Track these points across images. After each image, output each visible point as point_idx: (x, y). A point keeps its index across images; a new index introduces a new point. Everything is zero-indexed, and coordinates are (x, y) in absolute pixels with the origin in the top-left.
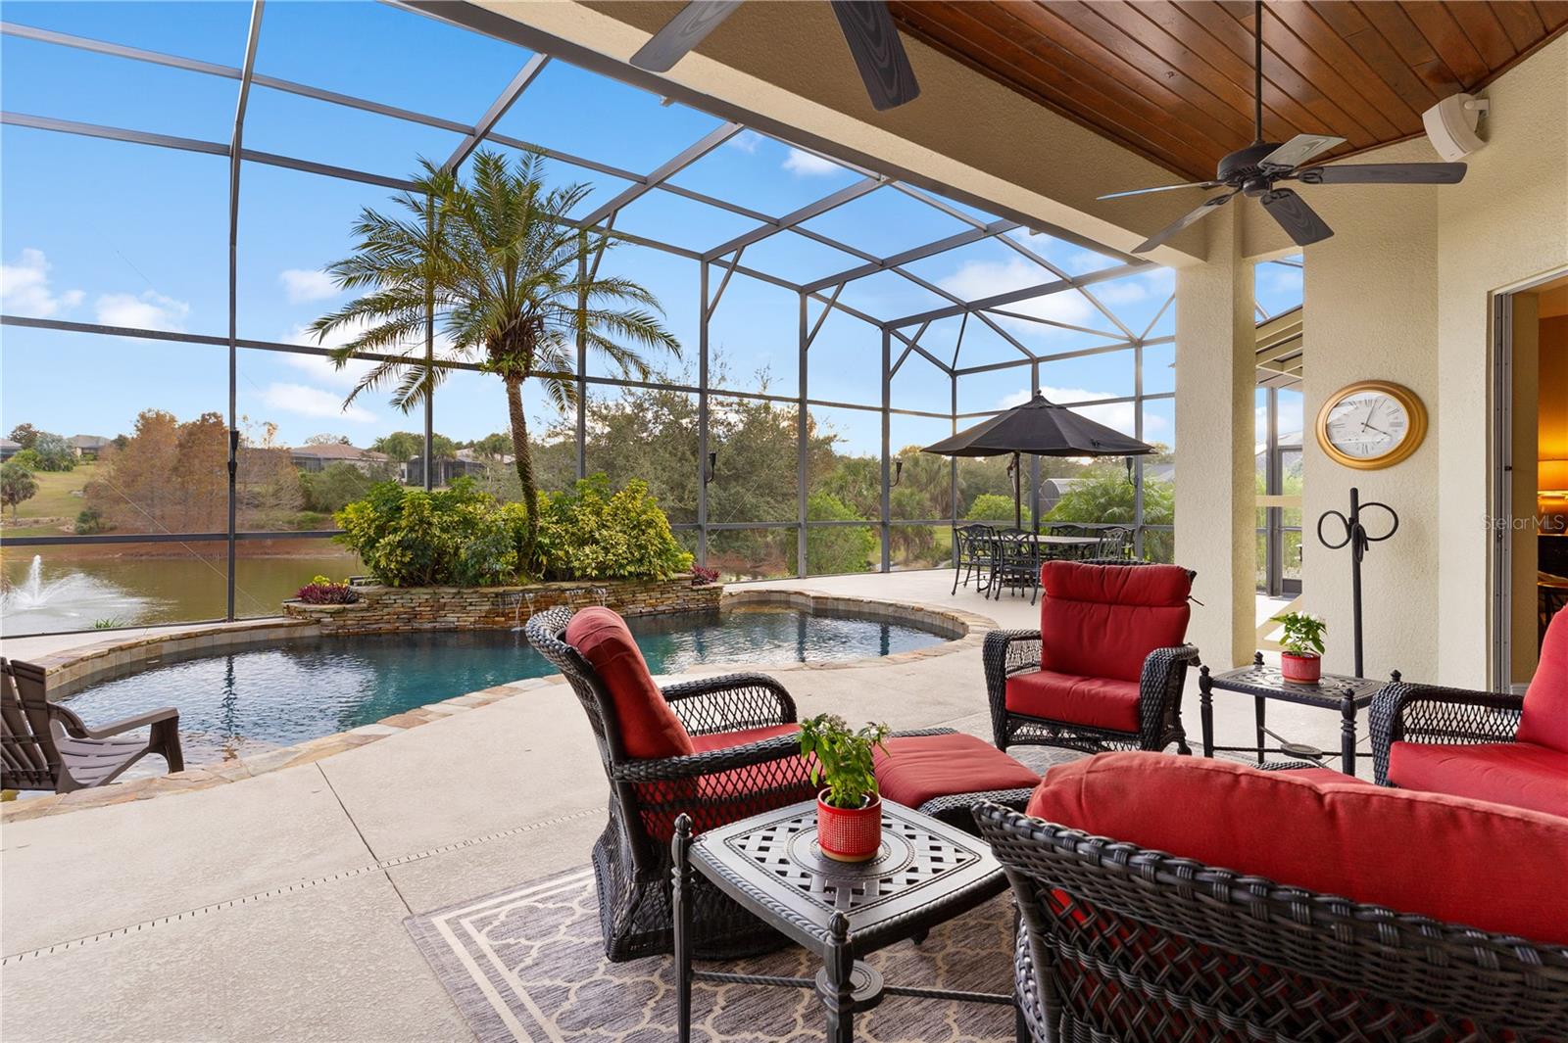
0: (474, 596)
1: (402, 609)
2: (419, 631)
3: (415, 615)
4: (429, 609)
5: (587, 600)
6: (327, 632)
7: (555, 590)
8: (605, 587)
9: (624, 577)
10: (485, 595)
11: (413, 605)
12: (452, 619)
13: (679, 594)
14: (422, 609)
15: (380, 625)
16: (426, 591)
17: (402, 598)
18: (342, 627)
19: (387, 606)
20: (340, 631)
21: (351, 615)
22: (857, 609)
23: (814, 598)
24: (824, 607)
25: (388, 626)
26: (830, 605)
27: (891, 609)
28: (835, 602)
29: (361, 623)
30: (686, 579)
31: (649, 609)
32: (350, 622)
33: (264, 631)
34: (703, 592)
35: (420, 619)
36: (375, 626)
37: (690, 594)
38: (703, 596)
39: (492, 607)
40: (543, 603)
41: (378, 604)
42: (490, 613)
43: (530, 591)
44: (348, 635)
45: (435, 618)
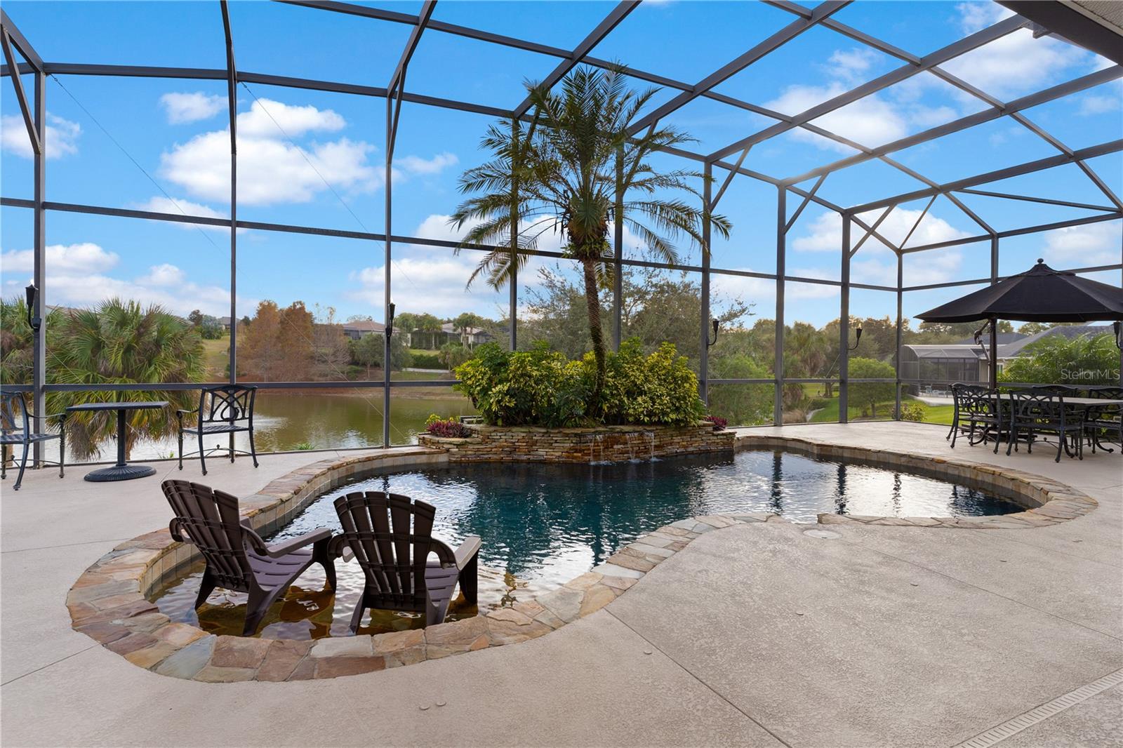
0: (558, 435)
1: (505, 444)
2: (518, 461)
3: (514, 449)
4: (525, 444)
5: (640, 442)
6: (454, 459)
7: (618, 432)
8: (654, 431)
9: (666, 422)
10: (567, 435)
11: (513, 441)
12: (542, 453)
13: (704, 438)
14: (520, 444)
15: (490, 456)
16: (523, 430)
17: (505, 435)
18: (464, 456)
19: (494, 441)
20: (463, 459)
21: (471, 447)
22: (864, 458)
23: (818, 445)
24: (828, 453)
25: (495, 457)
26: (834, 452)
27: (903, 459)
28: (840, 451)
29: (477, 453)
30: (709, 425)
31: (683, 449)
32: (470, 452)
33: (414, 457)
34: (722, 437)
35: (519, 451)
36: (486, 456)
37: (712, 438)
38: (721, 439)
39: (572, 445)
40: (609, 442)
41: (489, 438)
42: (570, 449)
43: (600, 433)
44: (469, 462)
45: (529, 451)
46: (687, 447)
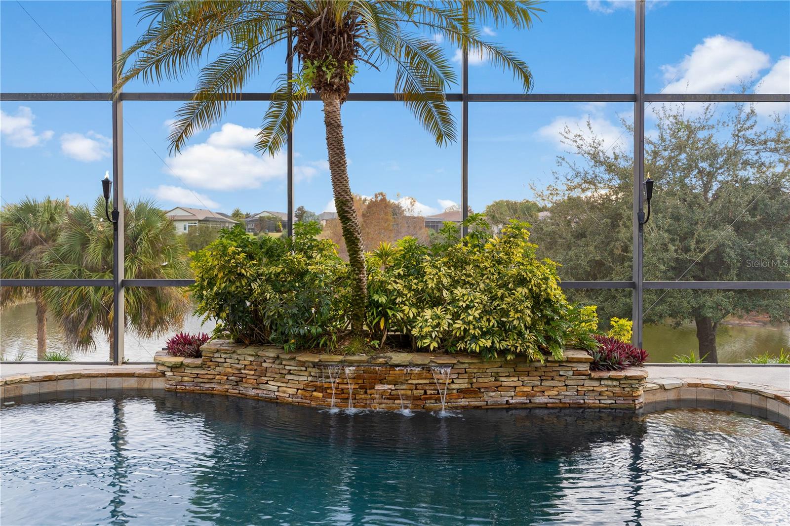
0: (292, 363)
1: (230, 370)
2: (245, 398)
3: (241, 378)
4: (252, 372)
5: (427, 381)
6: (167, 387)
8: (452, 366)
9: (477, 352)
10: (303, 364)
11: (239, 366)
12: (273, 388)
13: (568, 382)
14: (246, 372)
15: (213, 385)
16: (251, 351)
17: (231, 357)
18: (181, 383)
19: (218, 364)
20: (178, 387)
21: (188, 371)
25: (219, 387)
29: (196, 380)
30: (580, 361)
31: (523, 399)
32: (184, 379)
34: (610, 383)
35: (246, 383)
36: (208, 386)
37: (587, 383)
38: (607, 386)
39: (310, 379)
41: (211, 361)
42: (307, 385)
43: (351, 364)
44: (186, 392)
45: (258, 384)
46: (534, 396)
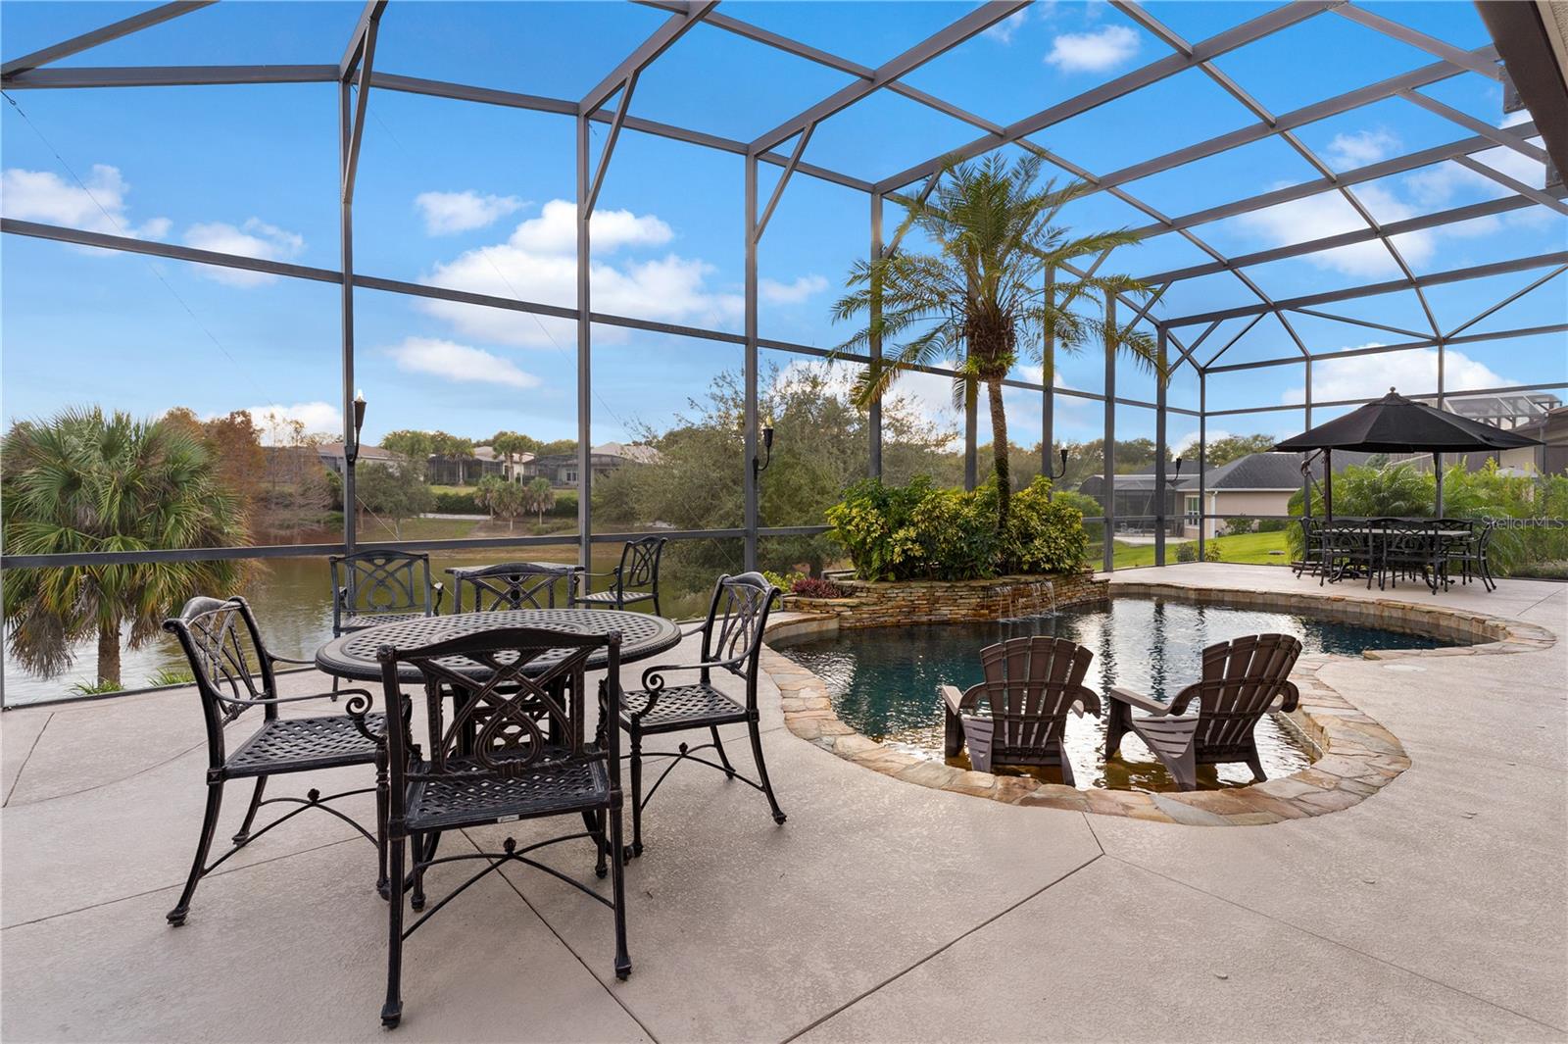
0: (964, 590)
1: (903, 603)
2: (917, 624)
3: (914, 609)
4: (925, 602)
6: (844, 626)
8: (1050, 580)
9: (1062, 570)
10: (973, 589)
11: (912, 598)
12: (945, 611)
13: (1085, 587)
14: (920, 603)
15: (886, 618)
16: (925, 585)
17: (903, 592)
18: (859, 620)
19: (890, 599)
20: (858, 624)
21: (865, 608)
22: (1248, 600)
23: (1196, 590)
24: (1207, 598)
25: (891, 619)
26: (1214, 597)
27: (1293, 600)
28: (1220, 594)
29: (872, 616)
32: (865, 616)
33: (805, 624)
34: (1099, 585)
35: (919, 612)
36: (882, 619)
38: (1098, 587)
39: (979, 600)
40: (1017, 594)
41: (884, 598)
42: (977, 606)
43: (1007, 585)
44: (864, 628)
45: (931, 611)
